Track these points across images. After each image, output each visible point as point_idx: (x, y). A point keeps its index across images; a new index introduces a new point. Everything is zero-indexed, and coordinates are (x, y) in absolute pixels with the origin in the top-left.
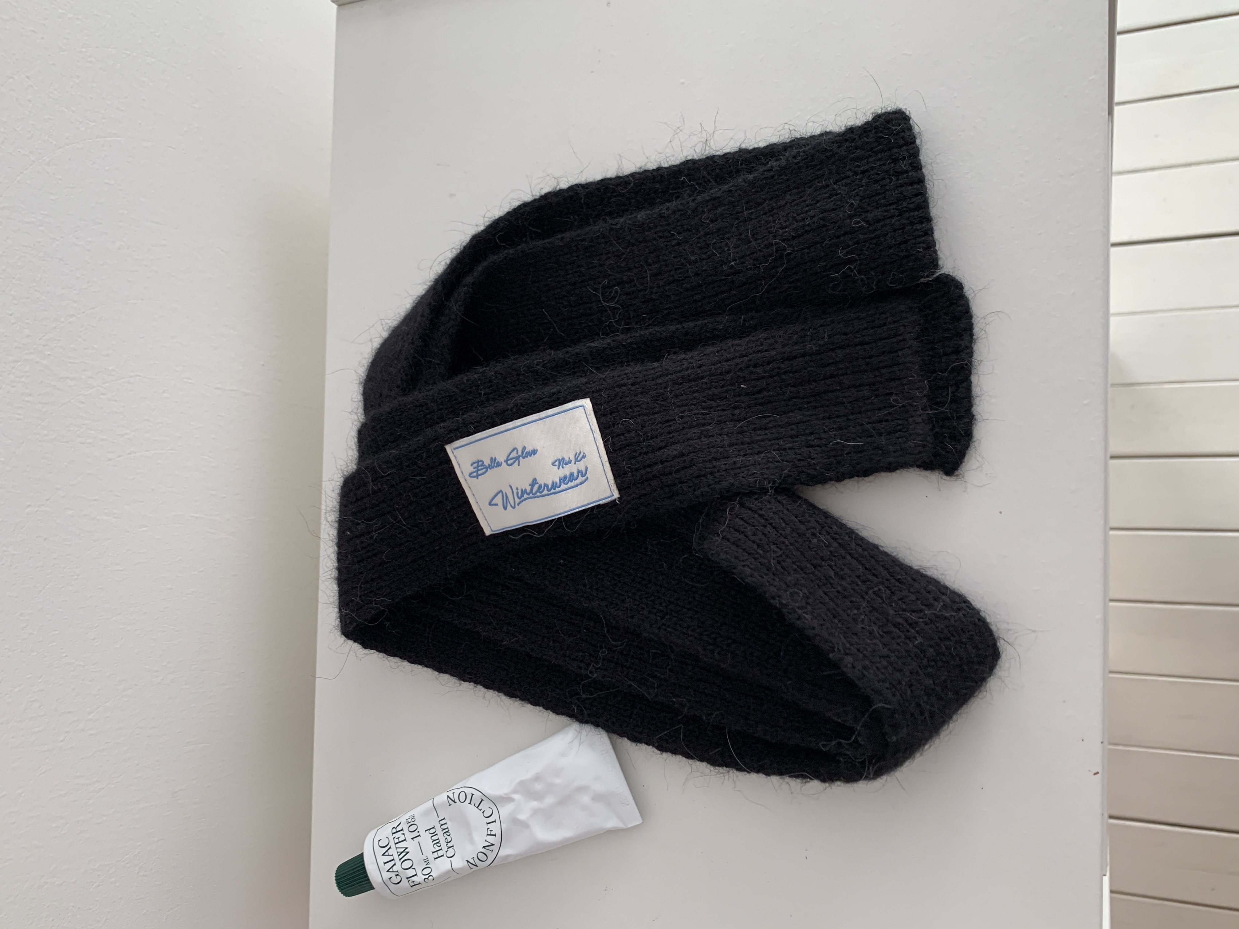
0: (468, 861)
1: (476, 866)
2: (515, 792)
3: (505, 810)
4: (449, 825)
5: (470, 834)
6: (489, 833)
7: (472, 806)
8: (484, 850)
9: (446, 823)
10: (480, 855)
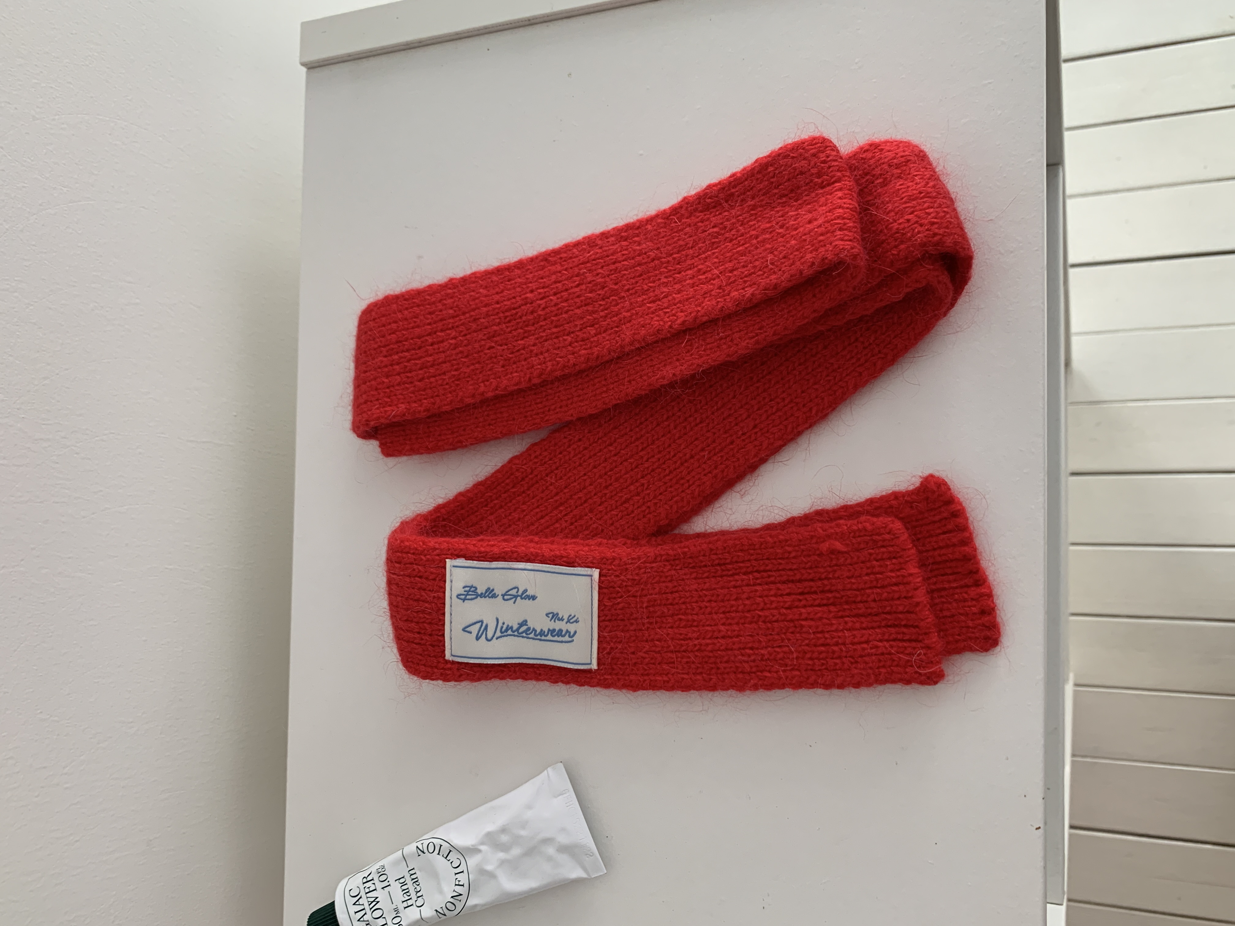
1: (445, 915)
2: (482, 843)
3: (473, 861)
6: (457, 883)
7: (440, 857)
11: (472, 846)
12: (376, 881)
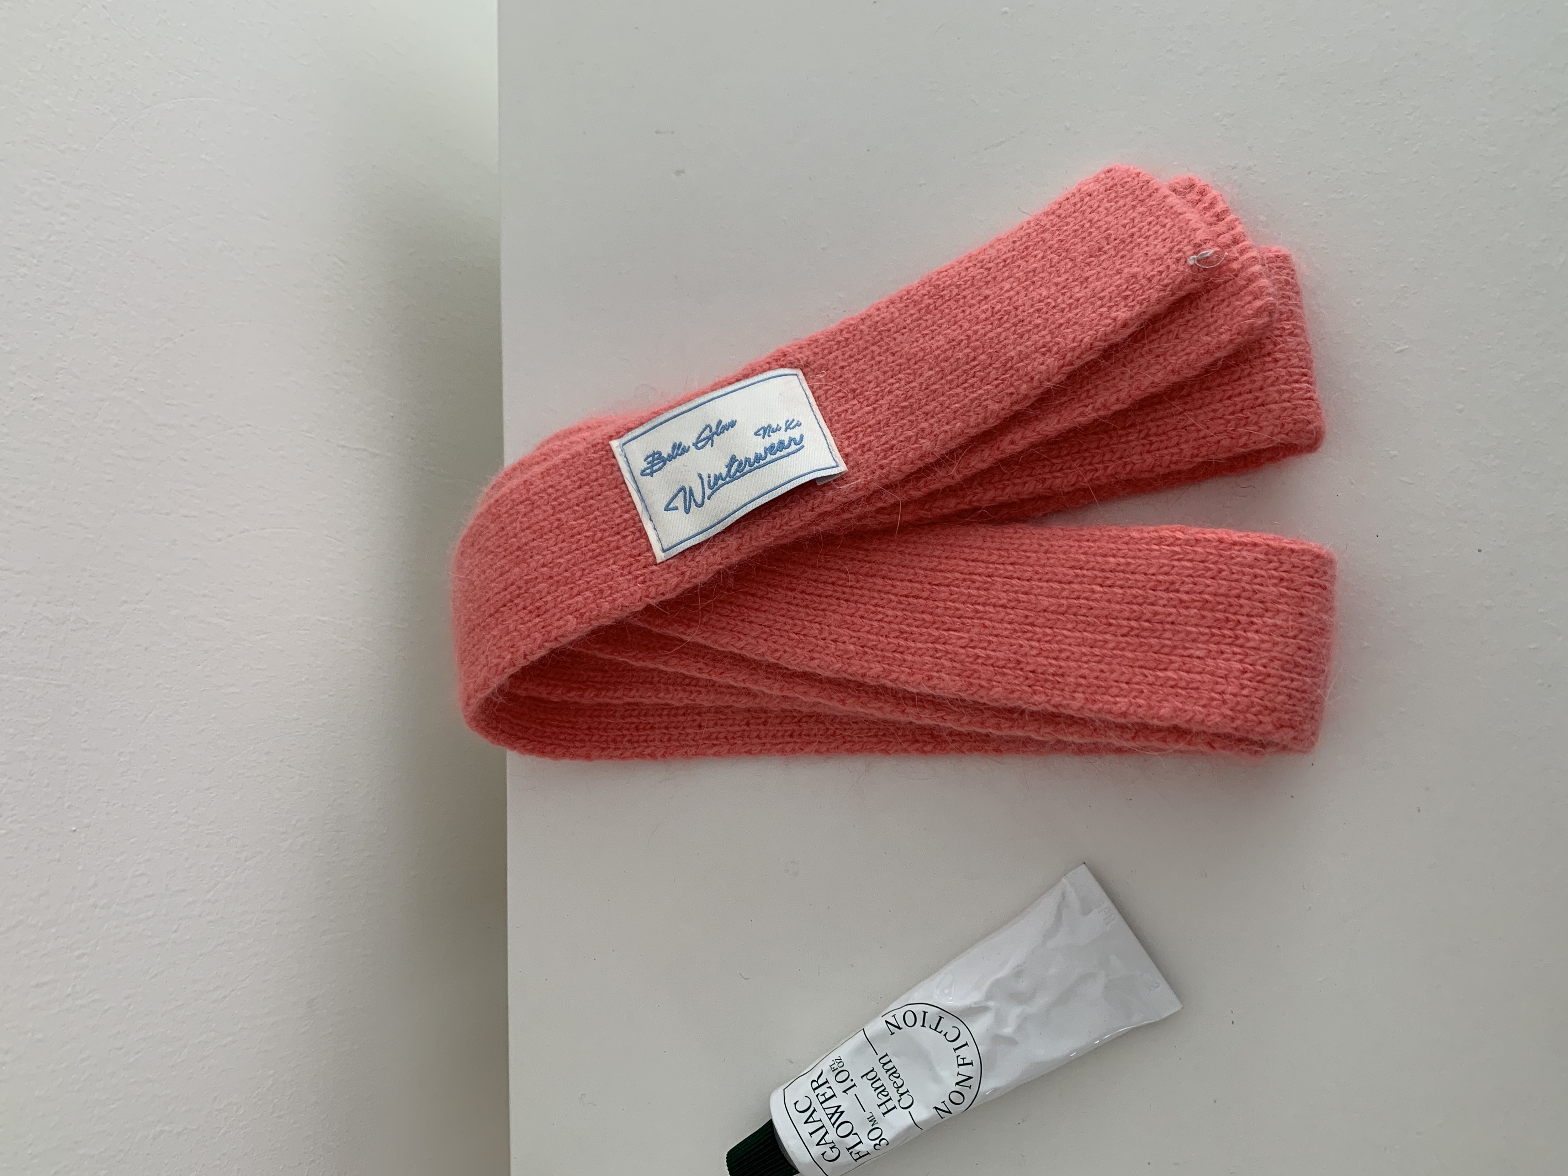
0: (936, 1108)
1: (950, 1112)
2: (989, 996)
3: (980, 1026)
4: (896, 1062)
5: (931, 1068)
6: (961, 1062)
7: (927, 1029)
8: (958, 1088)
9: (890, 1061)
10: (954, 1097)
11: (975, 1003)
12: (832, 1083)
